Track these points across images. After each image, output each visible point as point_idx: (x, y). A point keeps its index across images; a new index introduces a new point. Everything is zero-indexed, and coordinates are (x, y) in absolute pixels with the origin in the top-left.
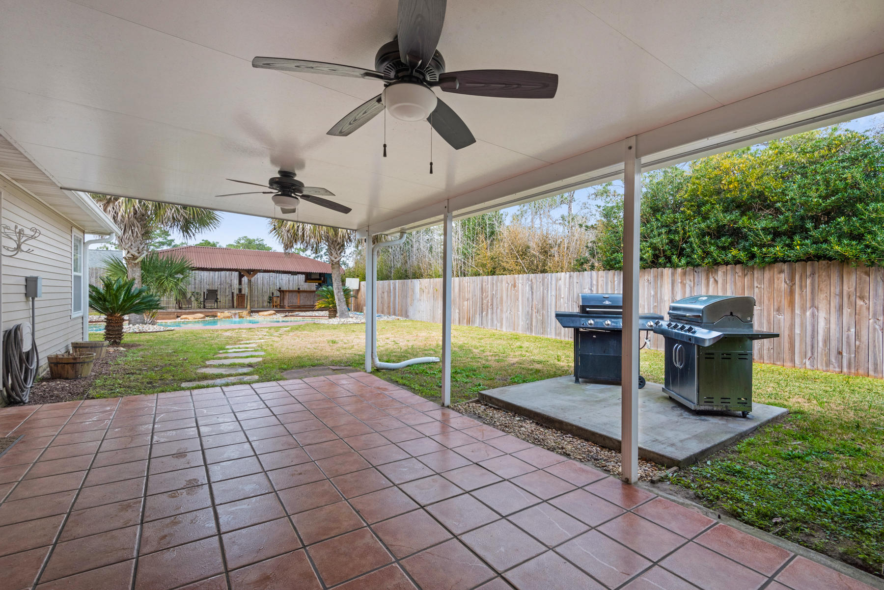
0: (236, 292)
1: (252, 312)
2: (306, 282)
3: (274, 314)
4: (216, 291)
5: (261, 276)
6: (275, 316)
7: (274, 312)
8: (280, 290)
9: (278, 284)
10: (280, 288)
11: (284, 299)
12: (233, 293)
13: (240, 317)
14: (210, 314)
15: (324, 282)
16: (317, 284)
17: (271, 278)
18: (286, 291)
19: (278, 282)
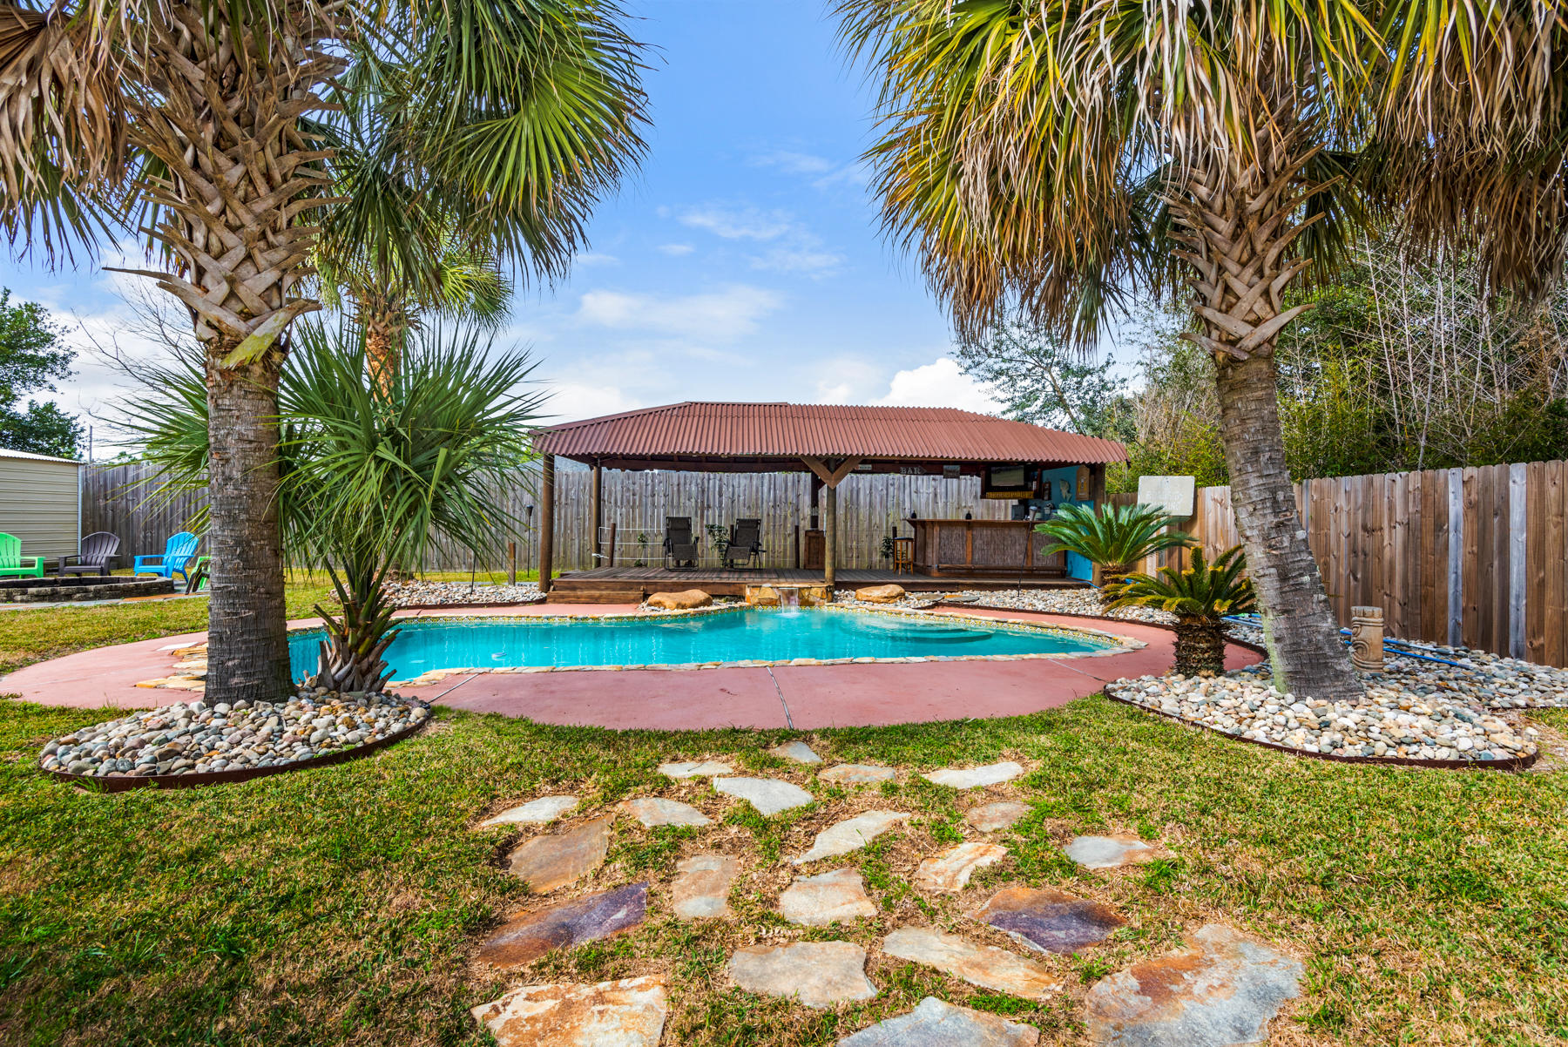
0: (806, 525)
1: (839, 586)
2: (983, 496)
3: (901, 596)
4: (757, 522)
5: (867, 485)
6: (901, 606)
7: (899, 589)
8: (914, 521)
9: (907, 505)
10: (914, 515)
11: (925, 544)
12: (797, 528)
13: (805, 603)
14: (726, 591)
15: (1039, 495)
16: (1015, 502)
17: (891, 489)
18: (933, 522)
19: (907, 499)
